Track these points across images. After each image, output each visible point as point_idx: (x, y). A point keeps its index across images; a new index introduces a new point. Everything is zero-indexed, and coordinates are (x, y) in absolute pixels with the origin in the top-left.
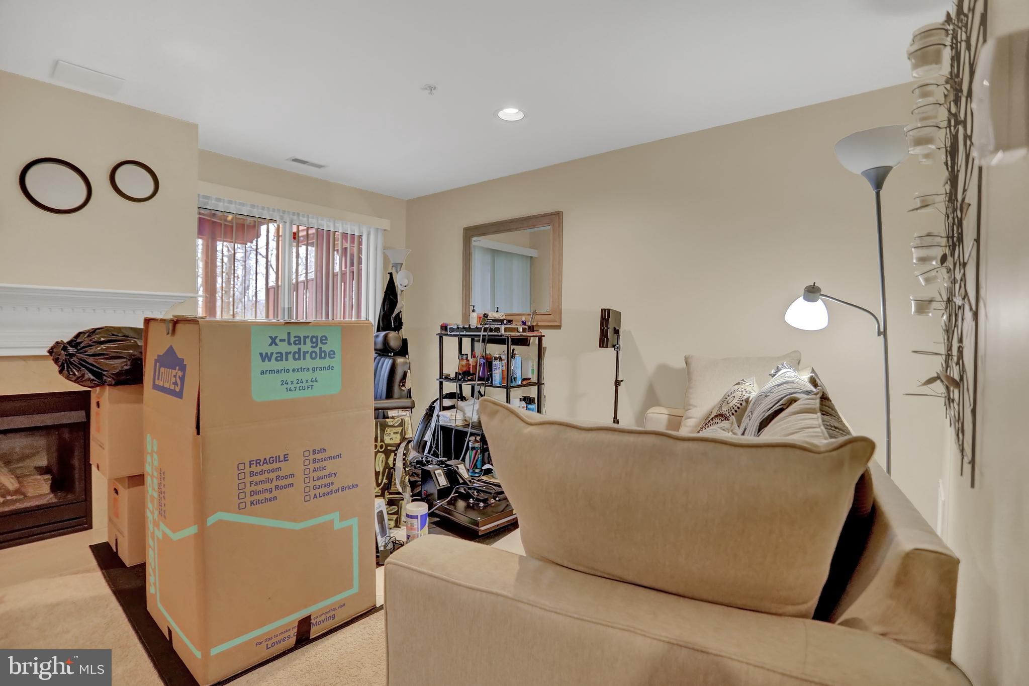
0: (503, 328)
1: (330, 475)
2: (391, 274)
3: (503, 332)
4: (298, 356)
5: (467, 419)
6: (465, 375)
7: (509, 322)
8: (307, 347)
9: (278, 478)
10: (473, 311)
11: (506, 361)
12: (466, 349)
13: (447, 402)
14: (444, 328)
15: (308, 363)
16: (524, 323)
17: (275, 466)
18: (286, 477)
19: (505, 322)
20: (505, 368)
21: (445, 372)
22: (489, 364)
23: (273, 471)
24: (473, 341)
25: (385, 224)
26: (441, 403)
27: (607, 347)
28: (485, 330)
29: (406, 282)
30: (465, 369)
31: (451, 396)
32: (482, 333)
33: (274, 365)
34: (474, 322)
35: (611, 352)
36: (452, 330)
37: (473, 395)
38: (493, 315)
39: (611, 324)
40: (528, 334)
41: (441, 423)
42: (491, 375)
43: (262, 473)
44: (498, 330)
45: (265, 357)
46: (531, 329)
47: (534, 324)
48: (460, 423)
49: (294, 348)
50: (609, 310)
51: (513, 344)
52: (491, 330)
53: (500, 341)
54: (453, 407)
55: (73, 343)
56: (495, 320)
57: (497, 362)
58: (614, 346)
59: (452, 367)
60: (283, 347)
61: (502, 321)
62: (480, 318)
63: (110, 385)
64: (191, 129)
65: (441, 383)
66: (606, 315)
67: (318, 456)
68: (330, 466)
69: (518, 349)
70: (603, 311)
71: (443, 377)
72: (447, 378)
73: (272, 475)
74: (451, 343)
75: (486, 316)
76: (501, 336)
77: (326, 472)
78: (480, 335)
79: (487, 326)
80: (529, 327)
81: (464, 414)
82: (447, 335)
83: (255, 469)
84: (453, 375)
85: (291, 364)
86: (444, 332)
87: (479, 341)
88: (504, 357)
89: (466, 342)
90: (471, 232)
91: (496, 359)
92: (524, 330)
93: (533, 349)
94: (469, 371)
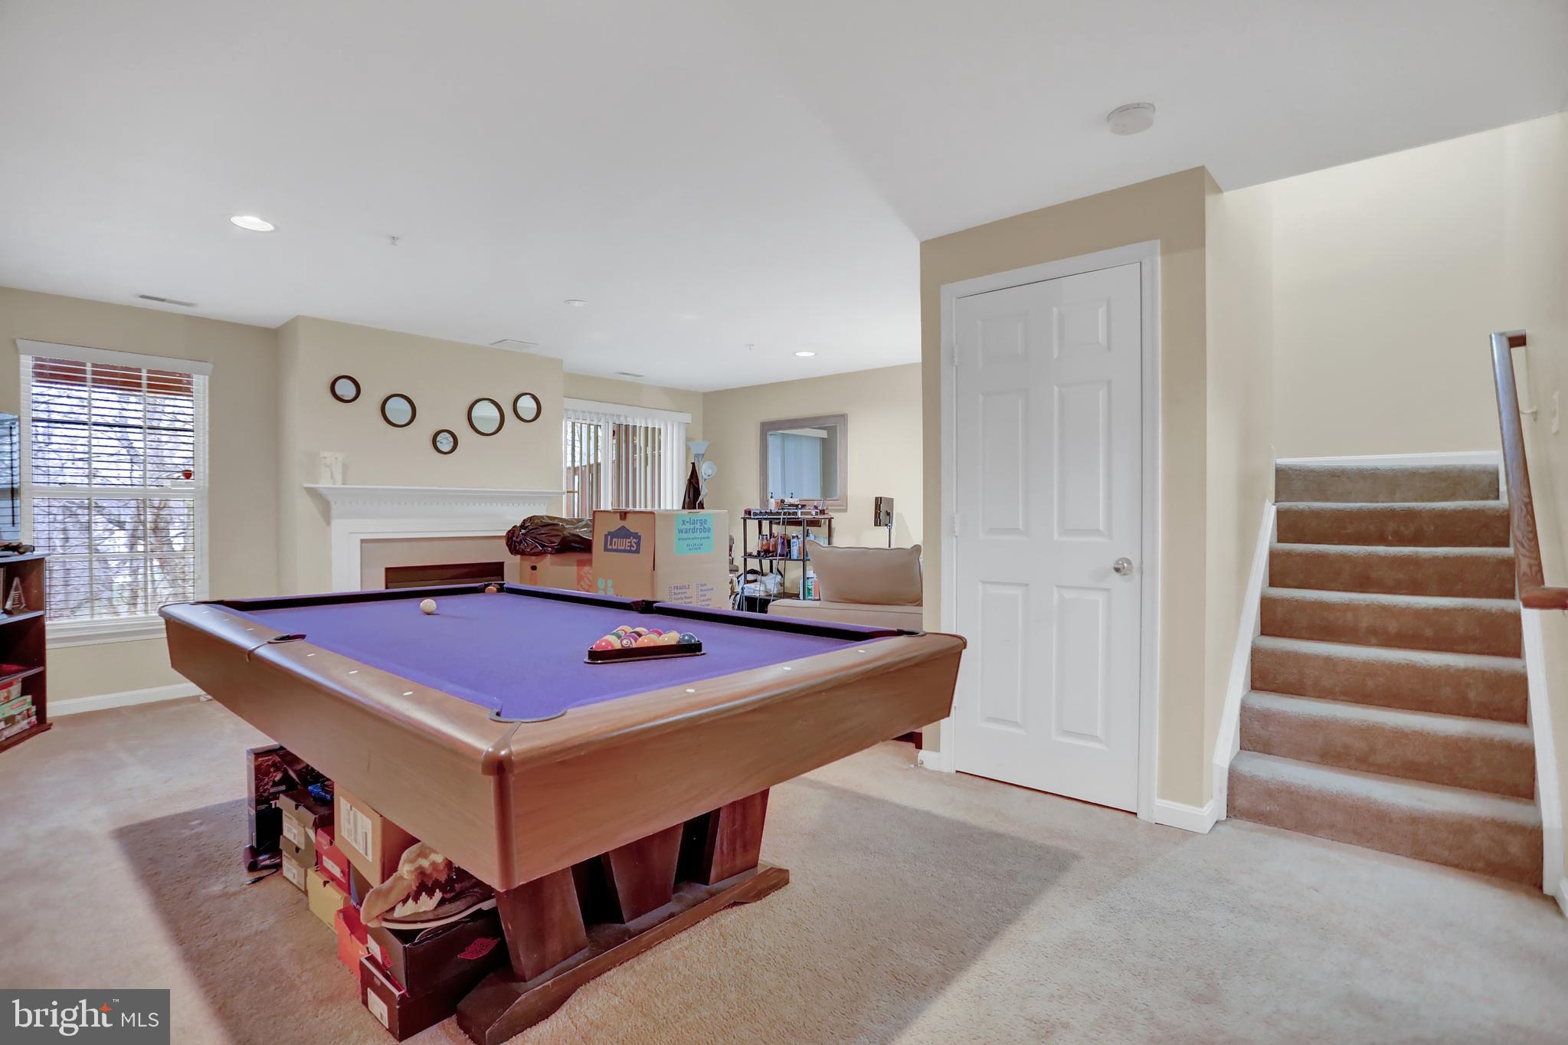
0: (799, 512)
1: (708, 600)
2: (693, 464)
3: (799, 515)
4: (694, 530)
5: (768, 591)
6: (766, 553)
7: (803, 506)
8: (698, 526)
9: (686, 598)
10: (771, 497)
11: (802, 539)
12: (766, 530)
13: (750, 577)
14: (748, 512)
15: (698, 535)
16: (816, 508)
17: (684, 590)
18: (688, 598)
19: (800, 507)
20: (801, 545)
21: (748, 551)
22: (787, 543)
23: (682, 593)
24: (771, 523)
25: (686, 418)
26: (745, 577)
27: (880, 525)
28: (785, 514)
29: (710, 472)
30: (765, 548)
31: (753, 572)
32: (782, 517)
33: (685, 536)
34: (772, 506)
35: (885, 529)
36: (755, 514)
37: (771, 571)
38: (788, 500)
39: (883, 508)
40: (819, 517)
41: (746, 594)
42: (790, 551)
43: (679, 593)
44: (796, 513)
45: (681, 531)
46: (822, 512)
47: (825, 508)
48: (763, 594)
49: (692, 527)
50: (881, 498)
51: (807, 525)
52: (789, 514)
53: (798, 523)
54: (755, 581)
55: (522, 526)
56: (790, 505)
57: (795, 540)
58: (886, 525)
59: (754, 546)
60: (688, 526)
61: (797, 506)
62: (778, 503)
63: (551, 553)
64: (557, 362)
65: (745, 560)
66: (878, 502)
67: (703, 588)
68: (709, 594)
69: (811, 529)
70: (877, 499)
71: (747, 555)
72: (750, 555)
73: (683, 596)
74: (753, 525)
75: (783, 501)
76: (798, 518)
77: (706, 598)
78: (780, 519)
79: (786, 510)
80: (821, 511)
81: (766, 586)
82: (751, 518)
83: (677, 591)
84: (755, 553)
85: (691, 535)
86: (747, 516)
87: (779, 523)
88: (800, 536)
89: (766, 524)
90: (767, 428)
91: (793, 537)
92: (817, 514)
93: (825, 529)
94: (769, 550)
